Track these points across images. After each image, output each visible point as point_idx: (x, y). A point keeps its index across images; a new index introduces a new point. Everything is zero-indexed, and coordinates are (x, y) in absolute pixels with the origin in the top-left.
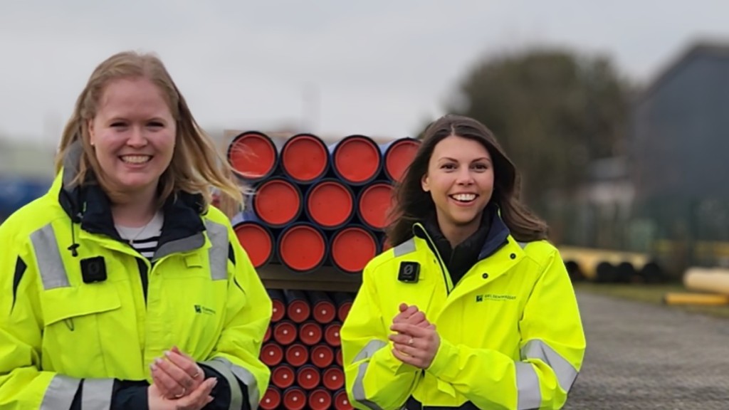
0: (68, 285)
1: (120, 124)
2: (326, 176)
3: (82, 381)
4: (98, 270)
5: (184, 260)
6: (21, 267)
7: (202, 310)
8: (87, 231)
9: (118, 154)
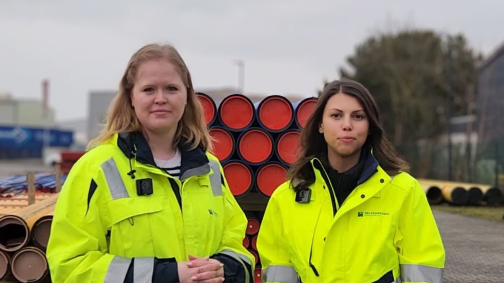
0: (128, 196)
1: (149, 89)
2: (253, 126)
3: (133, 259)
4: (147, 187)
5: (198, 181)
6: (93, 186)
7: (213, 213)
8: (140, 162)
9: (148, 109)
